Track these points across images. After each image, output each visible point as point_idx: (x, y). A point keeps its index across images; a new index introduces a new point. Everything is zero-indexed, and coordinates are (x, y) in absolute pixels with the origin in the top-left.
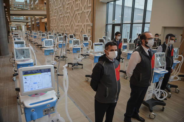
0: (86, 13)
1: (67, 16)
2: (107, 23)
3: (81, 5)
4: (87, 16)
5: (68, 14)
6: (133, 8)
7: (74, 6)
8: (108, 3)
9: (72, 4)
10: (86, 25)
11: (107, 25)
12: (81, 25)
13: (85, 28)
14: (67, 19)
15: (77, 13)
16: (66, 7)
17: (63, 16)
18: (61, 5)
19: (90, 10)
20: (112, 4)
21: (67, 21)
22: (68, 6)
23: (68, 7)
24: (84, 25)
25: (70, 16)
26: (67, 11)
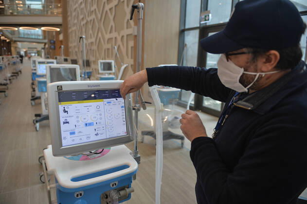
2: (183, 28)
10: (125, 37)
11: (182, 32)
12: (116, 38)
13: (123, 44)
24: (123, 37)
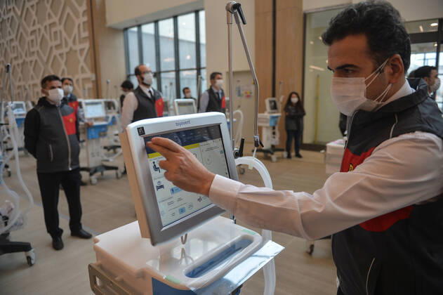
0: (78, 52)
1: (31, 62)
3: (64, 34)
4: (82, 59)
5: (35, 58)
6: (176, 40)
7: (47, 37)
8: (126, 29)
9: (43, 31)
14: (31, 68)
15: (56, 52)
16: (29, 38)
17: (20, 61)
18: (13, 36)
19: (87, 45)
20: (134, 32)
21: (32, 72)
22: (33, 37)
23: (32, 41)
25: (39, 60)
26: (32, 50)
